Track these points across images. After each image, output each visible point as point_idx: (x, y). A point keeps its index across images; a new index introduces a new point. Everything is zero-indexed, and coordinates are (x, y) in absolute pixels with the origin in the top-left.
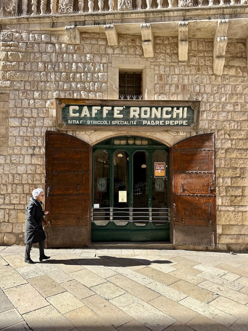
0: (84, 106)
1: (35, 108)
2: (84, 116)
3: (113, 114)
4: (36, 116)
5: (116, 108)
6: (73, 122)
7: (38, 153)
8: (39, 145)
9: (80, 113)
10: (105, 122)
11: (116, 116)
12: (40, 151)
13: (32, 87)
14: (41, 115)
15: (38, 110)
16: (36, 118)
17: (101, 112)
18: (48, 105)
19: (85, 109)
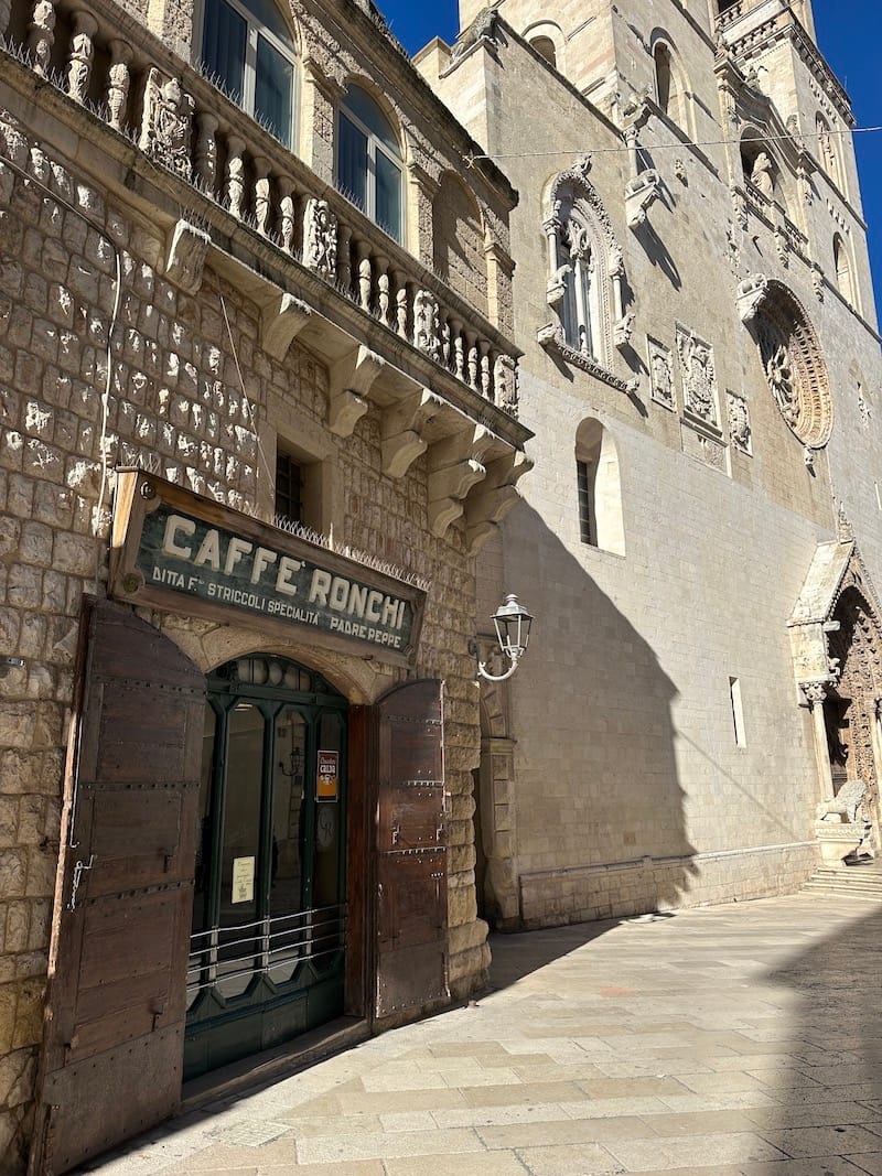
0: (211, 527)
1: (27, 477)
2: (203, 561)
3: (275, 579)
4: (25, 513)
5: (285, 561)
6: (167, 575)
7: (19, 691)
8: (23, 652)
9: (196, 550)
10: (253, 601)
11: (282, 586)
12: (27, 683)
13: (19, 376)
14: (49, 517)
15: (34, 489)
16: (23, 522)
17: (249, 560)
18: (76, 480)
19: (213, 538)
